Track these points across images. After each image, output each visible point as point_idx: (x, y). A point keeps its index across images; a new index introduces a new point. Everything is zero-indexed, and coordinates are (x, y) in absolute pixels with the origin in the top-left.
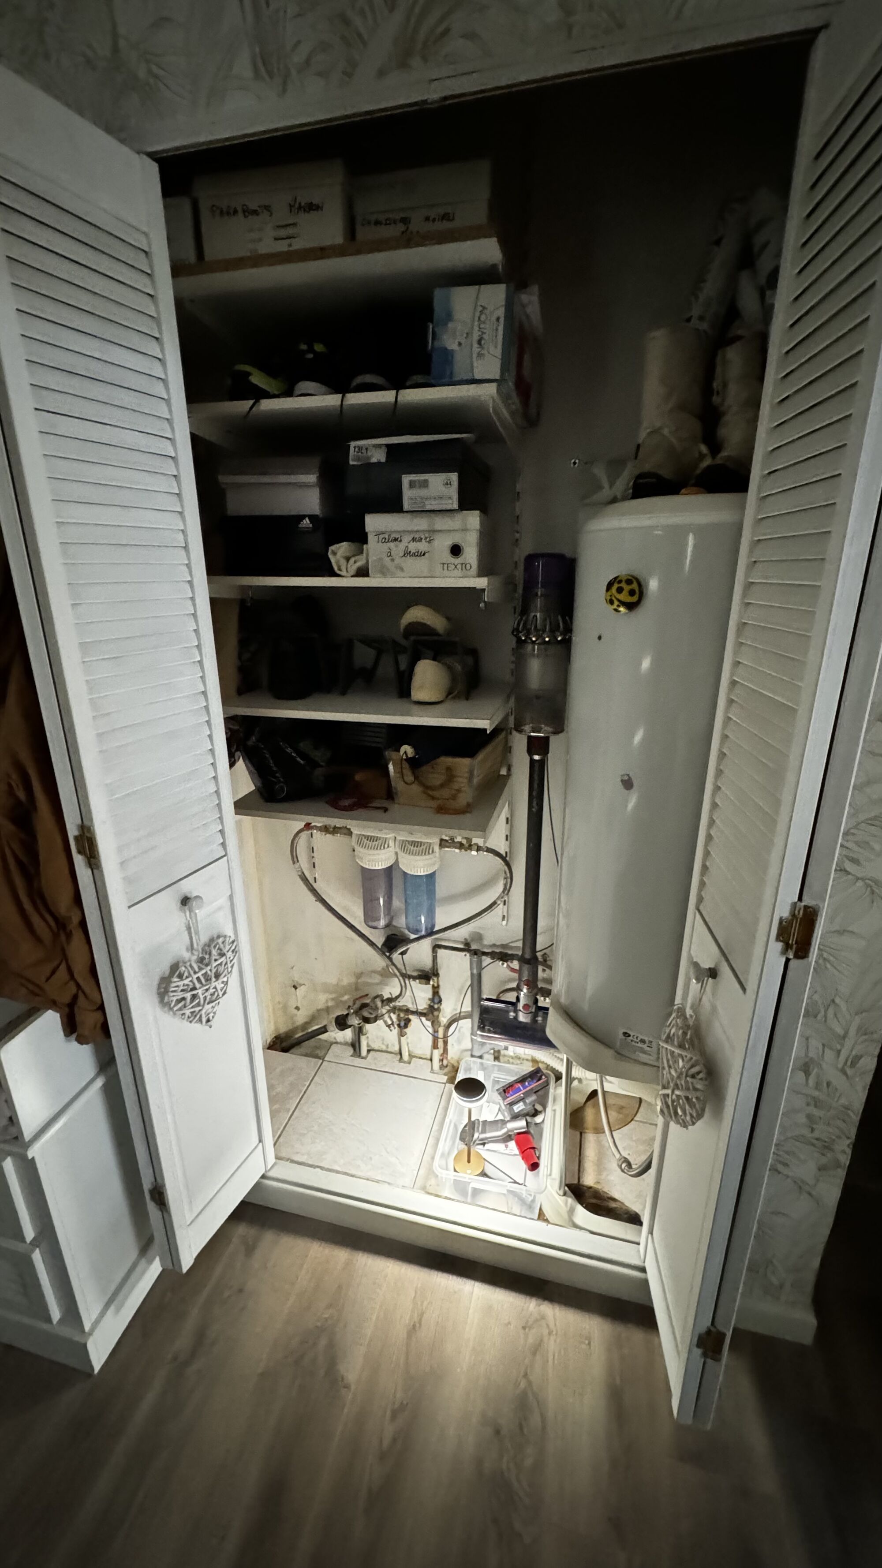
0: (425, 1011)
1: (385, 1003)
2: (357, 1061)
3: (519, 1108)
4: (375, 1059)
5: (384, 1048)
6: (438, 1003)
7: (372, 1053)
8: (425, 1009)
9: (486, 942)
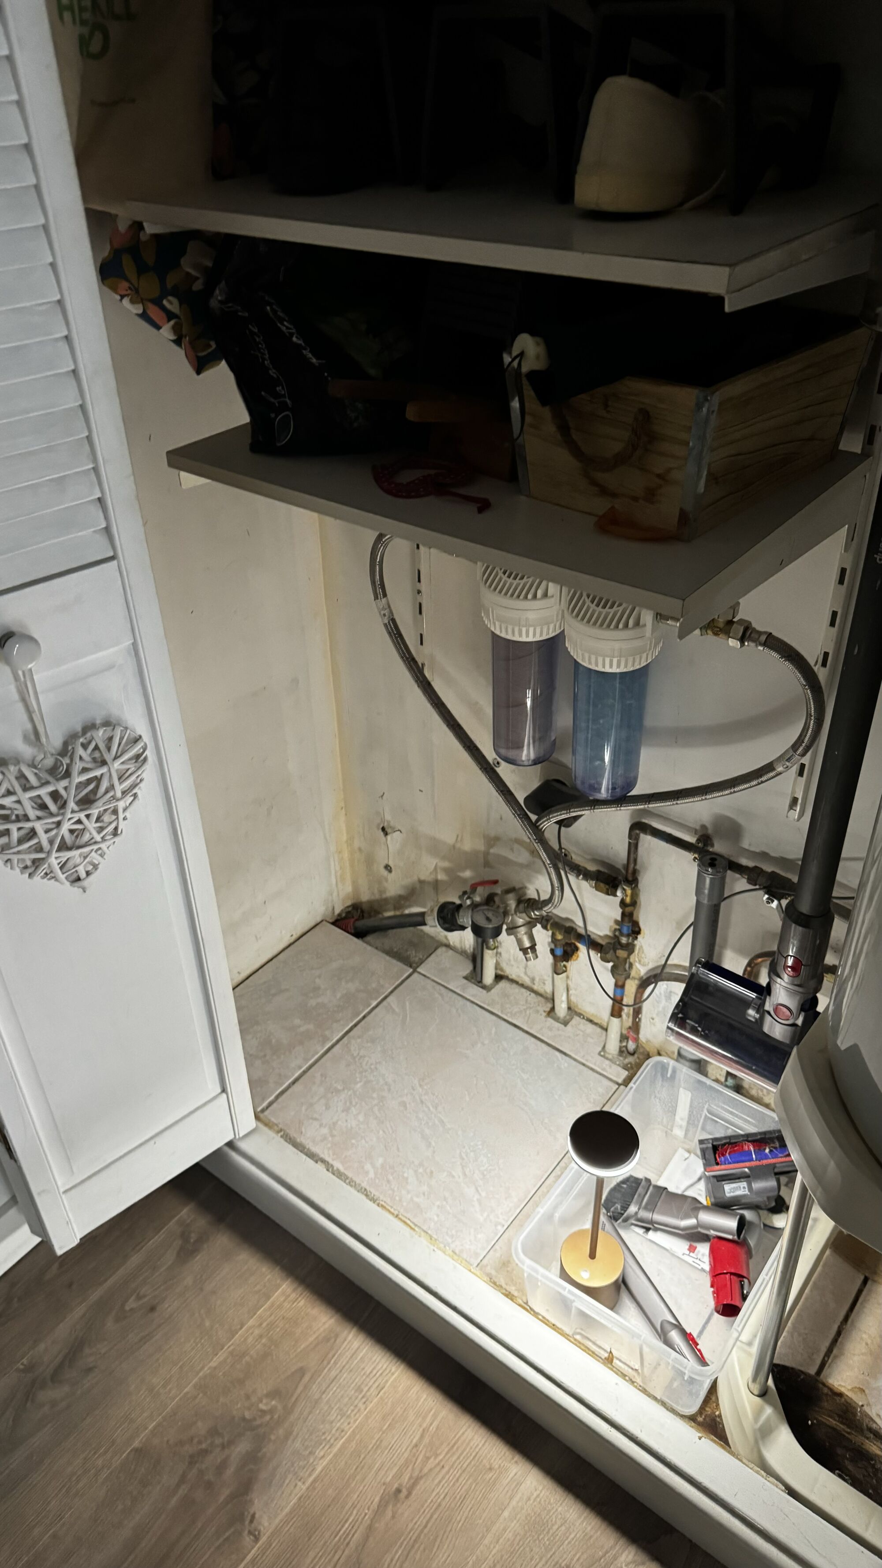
0: (603, 942)
1: (522, 906)
2: (473, 991)
3: (732, 1190)
4: (505, 995)
5: (527, 981)
6: (628, 936)
7: (503, 984)
8: (607, 936)
9: (745, 844)
